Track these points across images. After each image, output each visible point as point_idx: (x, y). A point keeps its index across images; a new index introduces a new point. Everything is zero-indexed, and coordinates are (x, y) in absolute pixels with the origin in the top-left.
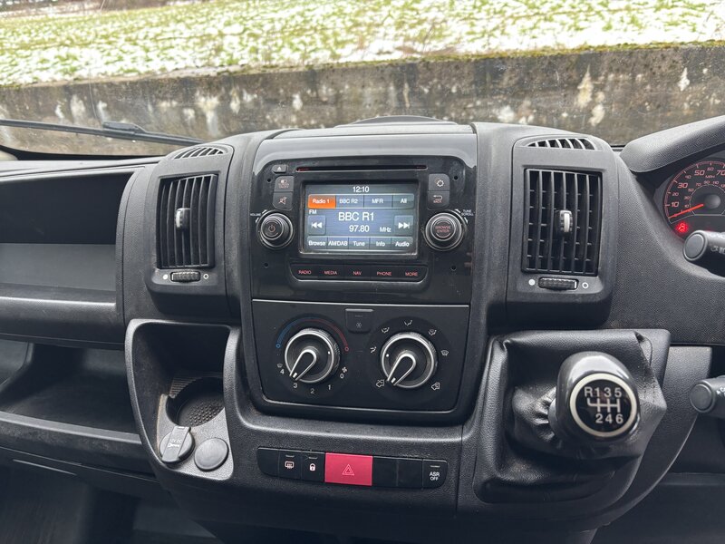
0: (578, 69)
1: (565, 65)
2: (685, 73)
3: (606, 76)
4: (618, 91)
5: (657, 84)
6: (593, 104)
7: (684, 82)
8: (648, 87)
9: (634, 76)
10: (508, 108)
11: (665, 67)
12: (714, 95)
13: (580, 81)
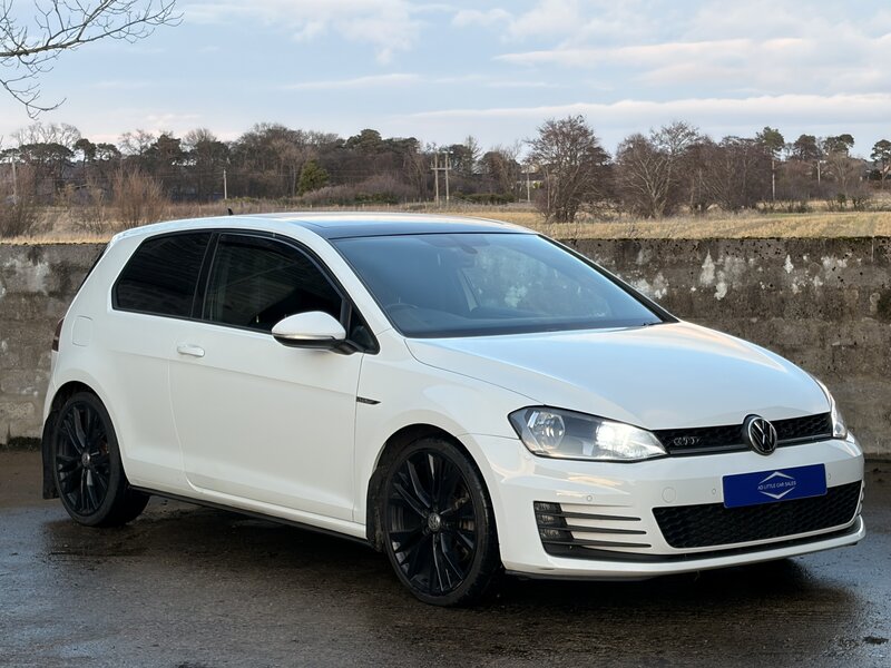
0: (700, 252)
1: (689, 247)
2: (788, 259)
3: (724, 259)
4: (737, 271)
5: (768, 266)
6: (716, 281)
7: (789, 266)
8: (760, 269)
9: (747, 260)
10: (644, 281)
11: (771, 252)
12: (816, 277)
13: (703, 261)
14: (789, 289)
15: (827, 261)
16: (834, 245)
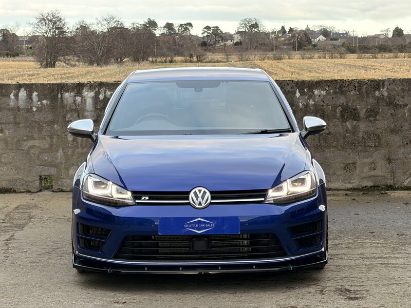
14: (298, 106)
15: (316, 92)
16: (319, 84)
